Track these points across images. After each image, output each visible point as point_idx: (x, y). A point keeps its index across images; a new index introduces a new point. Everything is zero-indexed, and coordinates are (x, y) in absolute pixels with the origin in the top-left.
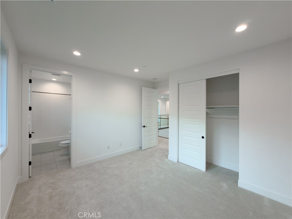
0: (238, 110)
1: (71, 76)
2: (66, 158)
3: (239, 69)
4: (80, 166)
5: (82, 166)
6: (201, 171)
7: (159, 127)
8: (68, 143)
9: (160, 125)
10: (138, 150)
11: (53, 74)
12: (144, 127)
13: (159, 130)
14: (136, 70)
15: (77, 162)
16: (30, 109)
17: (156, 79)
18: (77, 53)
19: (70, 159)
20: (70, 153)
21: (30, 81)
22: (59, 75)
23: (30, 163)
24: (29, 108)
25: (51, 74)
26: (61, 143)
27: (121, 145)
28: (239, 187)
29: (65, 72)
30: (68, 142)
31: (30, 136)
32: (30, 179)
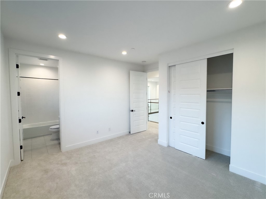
0: (231, 93)
1: (58, 60)
2: (56, 142)
3: (233, 49)
4: (70, 151)
5: (72, 150)
6: (191, 155)
7: (149, 112)
8: (58, 128)
9: (151, 109)
10: (127, 135)
11: (41, 59)
12: (132, 111)
13: (149, 115)
14: (124, 53)
15: (66, 147)
16: (19, 94)
17: (145, 62)
18: (62, 36)
19: (59, 144)
20: (60, 138)
21: (17, 66)
22: (46, 60)
23: (21, 147)
24: (17, 93)
25: (38, 59)
26: (51, 127)
27: (110, 129)
28: (230, 171)
29: (52, 57)
30: (57, 126)
31: (20, 121)
32: (22, 162)
